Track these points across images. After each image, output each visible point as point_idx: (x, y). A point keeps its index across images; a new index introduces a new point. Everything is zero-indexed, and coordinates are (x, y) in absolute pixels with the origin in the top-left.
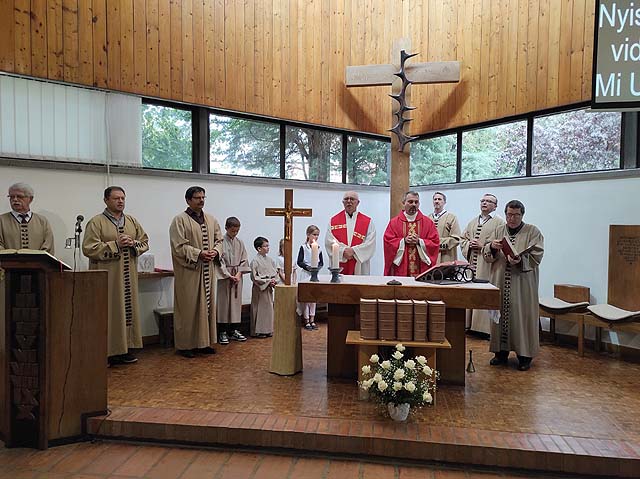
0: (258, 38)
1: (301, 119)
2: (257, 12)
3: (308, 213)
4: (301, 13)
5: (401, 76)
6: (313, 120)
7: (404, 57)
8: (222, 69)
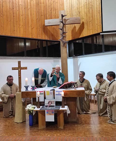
0: (14, 12)
1: (30, 37)
2: (14, 4)
3: (26, 68)
4: (29, 4)
5: (62, 22)
6: (35, 37)
7: (63, 16)
8: (2, 23)
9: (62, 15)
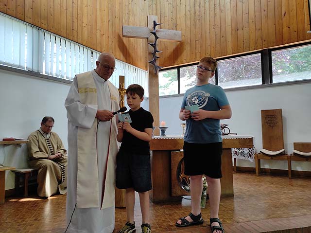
5: (154, 34)
9: (154, 22)
